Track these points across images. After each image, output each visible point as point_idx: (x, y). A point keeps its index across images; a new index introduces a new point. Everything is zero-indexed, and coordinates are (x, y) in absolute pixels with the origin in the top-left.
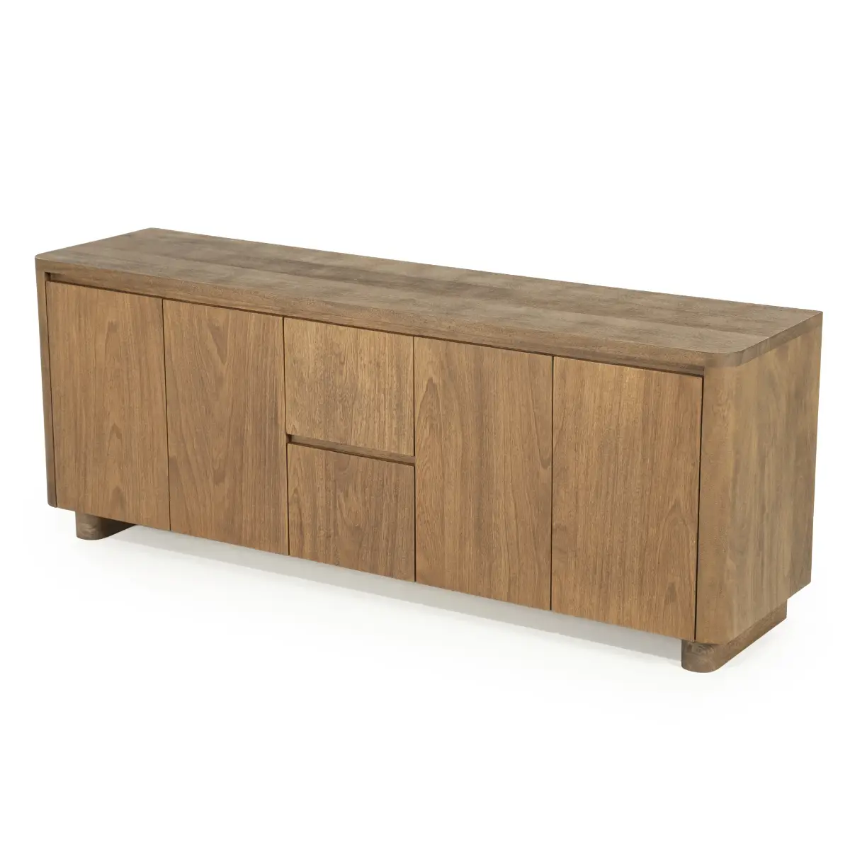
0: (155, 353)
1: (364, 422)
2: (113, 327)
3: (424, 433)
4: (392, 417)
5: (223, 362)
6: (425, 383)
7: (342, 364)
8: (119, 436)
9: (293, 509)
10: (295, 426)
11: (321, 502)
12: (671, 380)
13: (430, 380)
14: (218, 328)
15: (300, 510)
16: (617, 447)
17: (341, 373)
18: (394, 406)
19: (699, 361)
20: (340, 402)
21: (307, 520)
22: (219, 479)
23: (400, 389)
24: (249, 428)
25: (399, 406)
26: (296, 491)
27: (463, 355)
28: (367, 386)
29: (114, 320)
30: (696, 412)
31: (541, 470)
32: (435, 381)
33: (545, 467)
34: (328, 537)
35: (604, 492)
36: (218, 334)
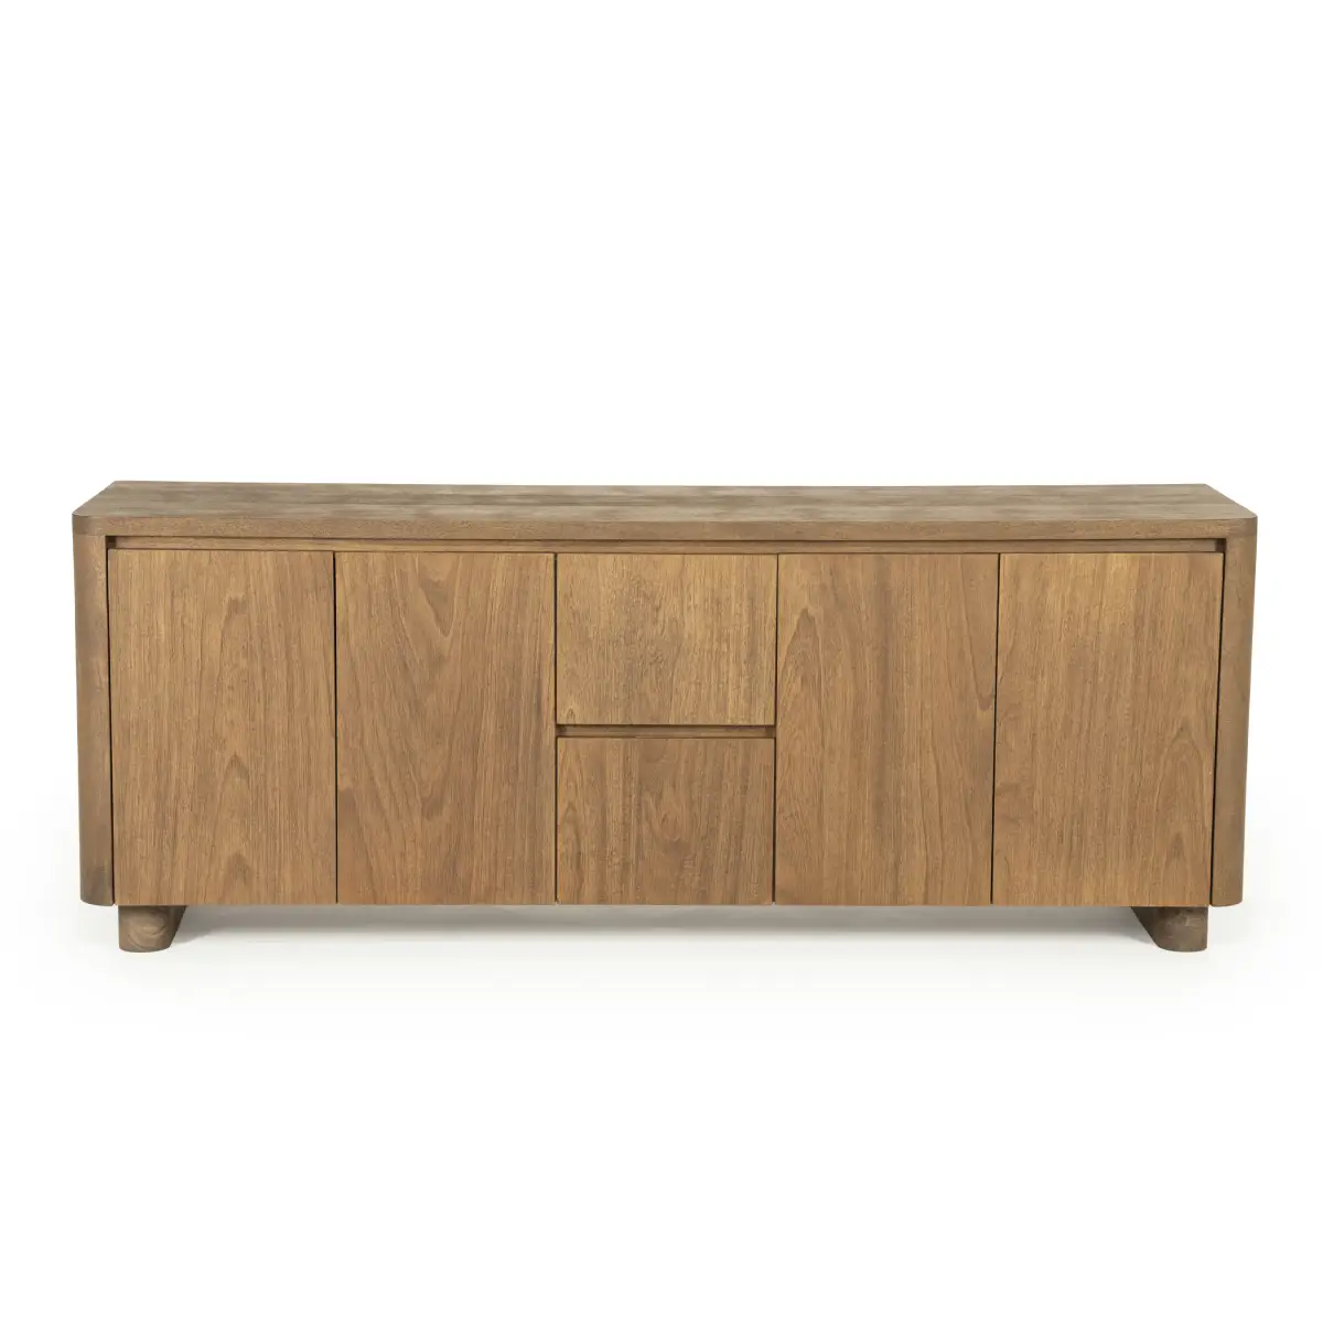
0: (315, 635)
1: (693, 688)
2: (236, 607)
3: (792, 687)
4: (740, 675)
5: (445, 633)
6: (796, 618)
7: (657, 610)
8: (245, 773)
9: (567, 832)
10: (574, 709)
11: (615, 813)
12: (1176, 564)
13: (805, 612)
14: (437, 584)
15: (577, 834)
16: (1096, 664)
17: (655, 622)
18: (744, 656)
19: (1219, 532)
20: (651, 664)
21: (588, 845)
22: (431, 808)
23: (753, 633)
24: (490, 725)
25: (752, 654)
26: (571, 806)
27: (860, 572)
28: (700, 635)
29: (240, 595)
30: (1215, 599)
31: (979, 711)
32: (812, 611)
33: (984, 707)
34: (625, 866)
35: (1075, 727)
36: (437, 594)
